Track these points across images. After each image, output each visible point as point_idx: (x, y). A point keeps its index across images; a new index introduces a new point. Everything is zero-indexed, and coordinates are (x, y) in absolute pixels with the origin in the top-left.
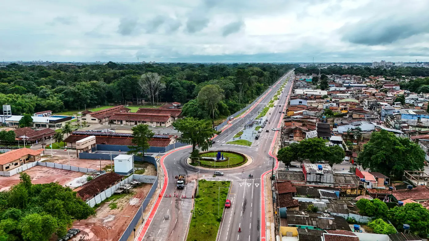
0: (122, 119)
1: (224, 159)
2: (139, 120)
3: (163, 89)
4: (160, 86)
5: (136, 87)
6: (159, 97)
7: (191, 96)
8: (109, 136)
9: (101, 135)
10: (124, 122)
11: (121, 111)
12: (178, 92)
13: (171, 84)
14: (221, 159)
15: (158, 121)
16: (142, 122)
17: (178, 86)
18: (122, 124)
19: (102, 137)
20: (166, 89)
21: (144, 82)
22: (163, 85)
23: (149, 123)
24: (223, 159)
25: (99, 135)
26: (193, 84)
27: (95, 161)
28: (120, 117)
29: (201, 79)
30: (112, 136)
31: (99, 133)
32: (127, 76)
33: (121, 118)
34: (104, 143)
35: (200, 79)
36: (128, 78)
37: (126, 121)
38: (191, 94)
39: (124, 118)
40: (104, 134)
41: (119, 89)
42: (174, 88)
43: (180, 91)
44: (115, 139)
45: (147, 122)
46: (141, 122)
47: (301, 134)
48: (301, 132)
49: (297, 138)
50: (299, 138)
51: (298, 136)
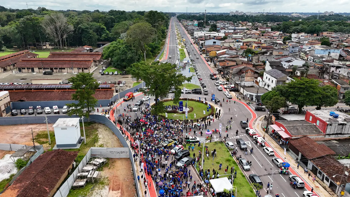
0: (33, 66)
2: (55, 66)
3: (71, 31)
4: (68, 29)
5: (40, 29)
6: (67, 41)
7: (101, 39)
8: (26, 89)
9: (16, 89)
10: (36, 70)
11: (29, 57)
12: (88, 35)
13: (80, 26)
15: (79, 66)
16: (60, 69)
17: (87, 28)
18: (34, 72)
19: (16, 91)
20: (74, 31)
21: (47, 24)
22: (71, 27)
23: (68, 69)
25: (13, 89)
26: (102, 27)
27: (15, 127)
28: (30, 63)
29: (109, 21)
30: (31, 89)
31: (12, 87)
32: (25, 17)
33: (32, 64)
34: (22, 99)
35: (107, 21)
36: (28, 19)
37: (39, 69)
38: (101, 37)
39: (36, 64)
40: (19, 87)
41: (18, 33)
42: (83, 30)
43: (90, 34)
44: (37, 93)
45: (66, 69)
46: (58, 69)
47: (253, 73)
48: (253, 72)
49: (248, 78)
50: (250, 77)
51: (249, 76)
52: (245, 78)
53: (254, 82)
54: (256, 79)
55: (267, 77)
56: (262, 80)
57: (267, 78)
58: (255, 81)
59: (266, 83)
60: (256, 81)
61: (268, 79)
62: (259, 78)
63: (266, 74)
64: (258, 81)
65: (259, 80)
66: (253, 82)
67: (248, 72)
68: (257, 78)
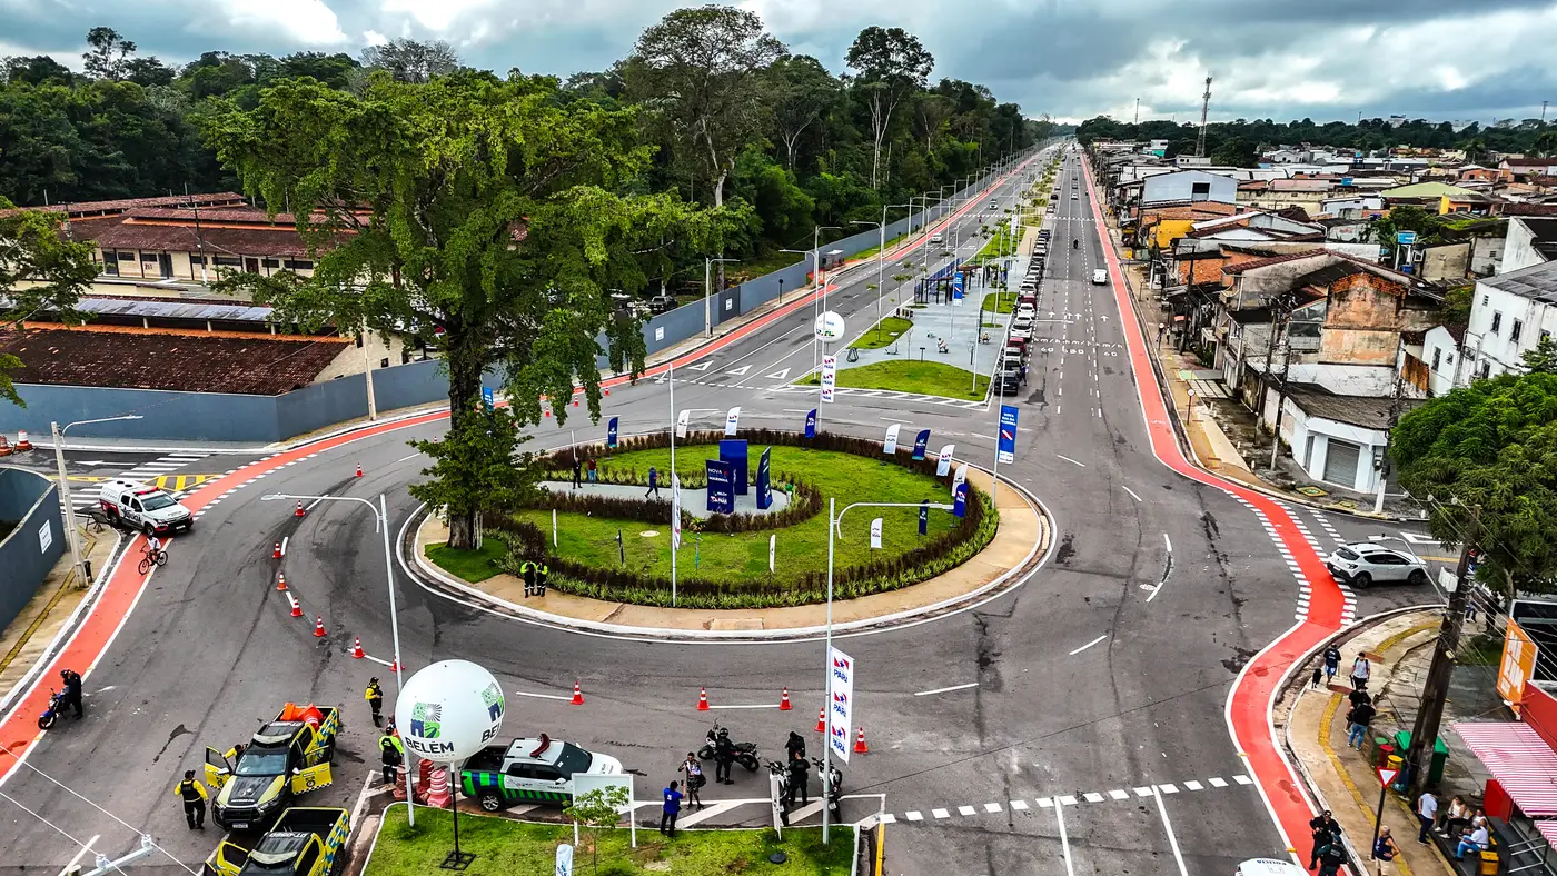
1: (780, 502)
14: (745, 506)
24: (763, 502)
47: (1389, 304)
48: (1390, 294)
49: (1350, 339)
50: (1370, 333)
51: (1361, 319)
52: (1327, 335)
53: (1394, 367)
54: (1412, 350)
55: (1497, 318)
56: (1460, 346)
57: (1495, 327)
58: (1401, 364)
59: (1487, 368)
60: (1409, 358)
61: (1506, 327)
62: (1439, 338)
63: (1495, 294)
64: (1427, 357)
65: (1438, 352)
66: (1387, 372)
67: (1353, 296)
68: (1417, 339)
